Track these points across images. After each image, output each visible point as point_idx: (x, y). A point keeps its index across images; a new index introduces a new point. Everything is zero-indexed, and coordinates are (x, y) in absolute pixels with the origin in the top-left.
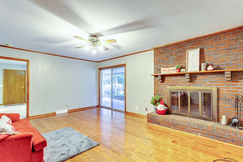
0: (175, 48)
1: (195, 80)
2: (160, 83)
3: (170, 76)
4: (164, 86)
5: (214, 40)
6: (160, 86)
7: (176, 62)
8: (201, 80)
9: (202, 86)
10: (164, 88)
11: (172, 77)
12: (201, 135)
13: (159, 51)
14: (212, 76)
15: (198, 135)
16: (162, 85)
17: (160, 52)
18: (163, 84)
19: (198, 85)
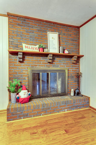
0: (36, 25)
1: (54, 61)
2: (18, 63)
3: (31, 56)
4: (23, 67)
5: (66, 30)
6: (18, 67)
7: (37, 41)
8: (58, 61)
9: (58, 67)
10: (24, 69)
11: (33, 57)
12: (67, 111)
13: (16, 22)
14: (65, 59)
15: (65, 111)
16: (20, 65)
17: (18, 23)
18: (22, 64)
19: (56, 66)
